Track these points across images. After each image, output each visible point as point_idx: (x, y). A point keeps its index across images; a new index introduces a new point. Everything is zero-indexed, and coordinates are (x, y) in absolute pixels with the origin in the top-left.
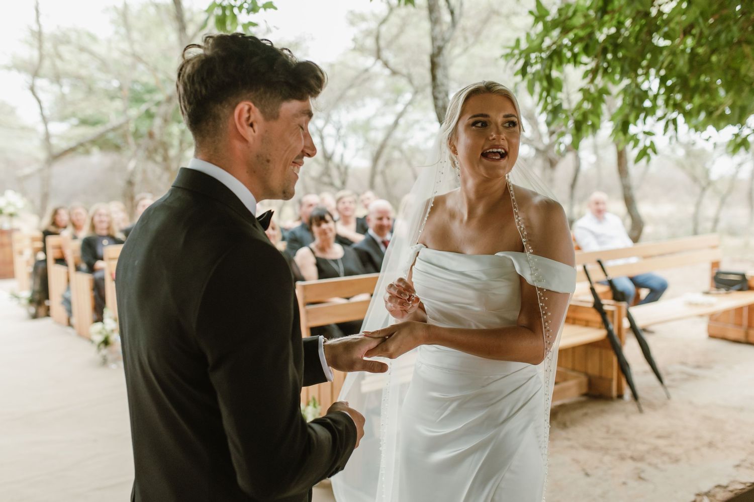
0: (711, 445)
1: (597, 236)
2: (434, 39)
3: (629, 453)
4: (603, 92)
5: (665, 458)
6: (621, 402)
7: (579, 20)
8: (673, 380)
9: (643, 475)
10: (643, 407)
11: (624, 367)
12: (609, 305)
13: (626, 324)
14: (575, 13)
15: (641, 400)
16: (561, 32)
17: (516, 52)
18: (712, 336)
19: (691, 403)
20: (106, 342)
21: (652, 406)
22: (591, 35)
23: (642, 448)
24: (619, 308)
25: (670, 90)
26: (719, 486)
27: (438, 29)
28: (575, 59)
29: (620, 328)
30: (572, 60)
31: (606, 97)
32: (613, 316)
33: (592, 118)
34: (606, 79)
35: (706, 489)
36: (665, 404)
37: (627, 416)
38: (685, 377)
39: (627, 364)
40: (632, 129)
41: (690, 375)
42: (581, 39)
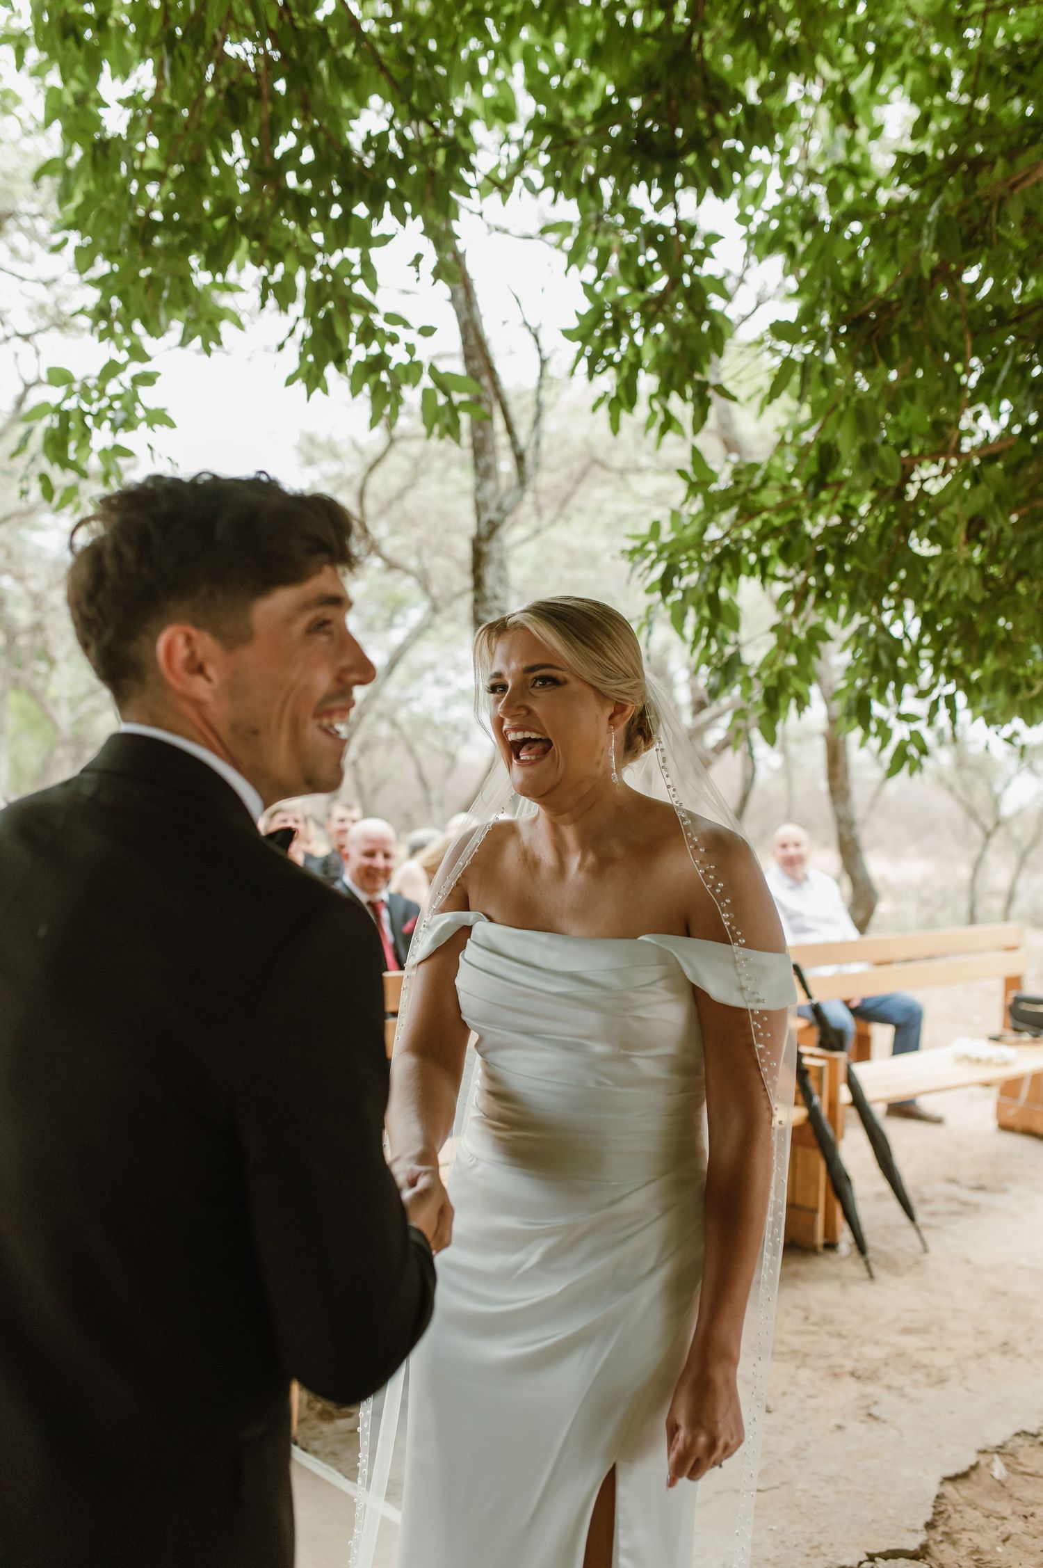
0: (1006, 1348)
2: (480, 507)
3: (849, 1365)
4: (818, 635)
5: (919, 1375)
6: (832, 1256)
7: (771, 497)
8: (933, 1214)
9: (874, 1410)
10: (876, 1270)
11: (839, 1184)
12: (811, 1055)
13: (845, 1095)
14: (765, 482)
15: (870, 1254)
16: (739, 516)
17: (652, 546)
18: (1005, 1127)
19: (967, 1261)
21: (891, 1265)
22: (795, 525)
23: (874, 1353)
24: (833, 1063)
25: (940, 641)
26: (1025, 1434)
28: (763, 569)
29: (833, 1105)
30: (758, 569)
31: (821, 645)
32: (820, 1078)
33: (796, 684)
34: (822, 611)
35: (999, 1442)
36: (917, 1263)
37: (843, 1286)
38: (955, 1207)
39: (848, 1179)
40: (877, 709)
41: (965, 1204)
42: (775, 532)
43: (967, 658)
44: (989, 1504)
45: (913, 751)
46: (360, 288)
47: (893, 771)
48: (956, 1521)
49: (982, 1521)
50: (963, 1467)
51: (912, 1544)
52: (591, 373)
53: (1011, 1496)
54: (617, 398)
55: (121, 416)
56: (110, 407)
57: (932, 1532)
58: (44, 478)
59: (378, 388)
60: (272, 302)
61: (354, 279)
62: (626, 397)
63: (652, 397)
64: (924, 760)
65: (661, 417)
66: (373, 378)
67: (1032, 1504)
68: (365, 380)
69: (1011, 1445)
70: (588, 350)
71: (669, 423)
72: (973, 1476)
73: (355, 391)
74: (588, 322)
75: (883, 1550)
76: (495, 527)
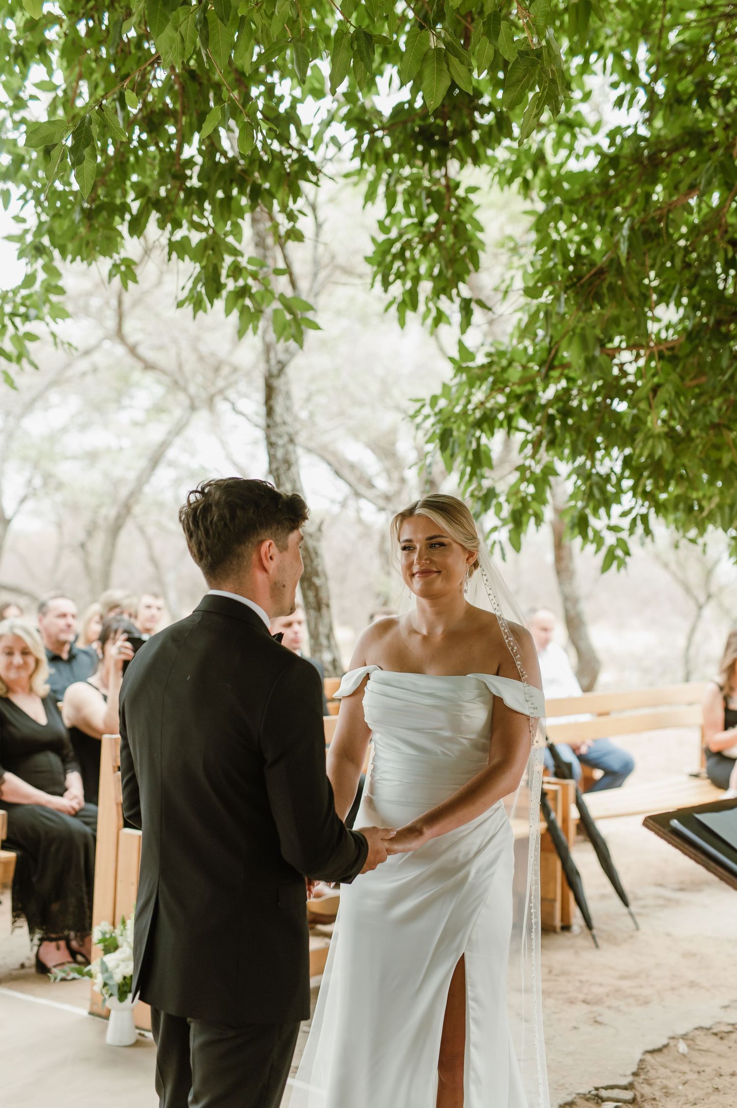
3: (581, 997)
4: (549, 471)
5: (630, 1001)
6: (567, 934)
7: (515, 373)
8: (644, 907)
9: (599, 1019)
10: (599, 941)
11: (571, 878)
12: (549, 783)
13: (574, 814)
14: (510, 363)
15: (595, 932)
16: (493, 386)
19: (668, 935)
21: (612, 940)
22: (533, 394)
23: (598, 991)
24: (565, 788)
25: (637, 474)
26: (701, 1028)
28: (509, 423)
29: (565, 820)
30: (505, 424)
31: (552, 479)
32: (555, 799)
33: (534, 506)
34: (551, 453)
35: (682, 1032)
36: (631, 937)
37: (576, 953)
38: (661, 902)
39: (578, 874)
40: (593, 521)
41: (669, 900)
42: (518, 397)
43: (656, 486)
44: (675, 1066)
45: (619, 553)
46: (230, 239)
47: (605, 568)
48: (652, 1074)
49: (670, 1074)
50: (658, 1045)
51: (624, 1082)
52: (386, 284)
53: (690, 1062)
54: (404, 301)
55: (32, 312)
57: (637, 1078)
59: (244, 310)
60: (174, 255)
61: (226, 234)
62: (410, 300)
63: (428, 299)
64: (628, 559)
65: (434, 313)
66: (240, 302)
67: (704, 1066)
68: (235, 304)
69: (691, 1035)
70: (381, 270)
71: (440, 318)
72: (665, 1051)
73: (228, 312)
74: (384, 248)
75: (605, 1084)
76: (282, 366)
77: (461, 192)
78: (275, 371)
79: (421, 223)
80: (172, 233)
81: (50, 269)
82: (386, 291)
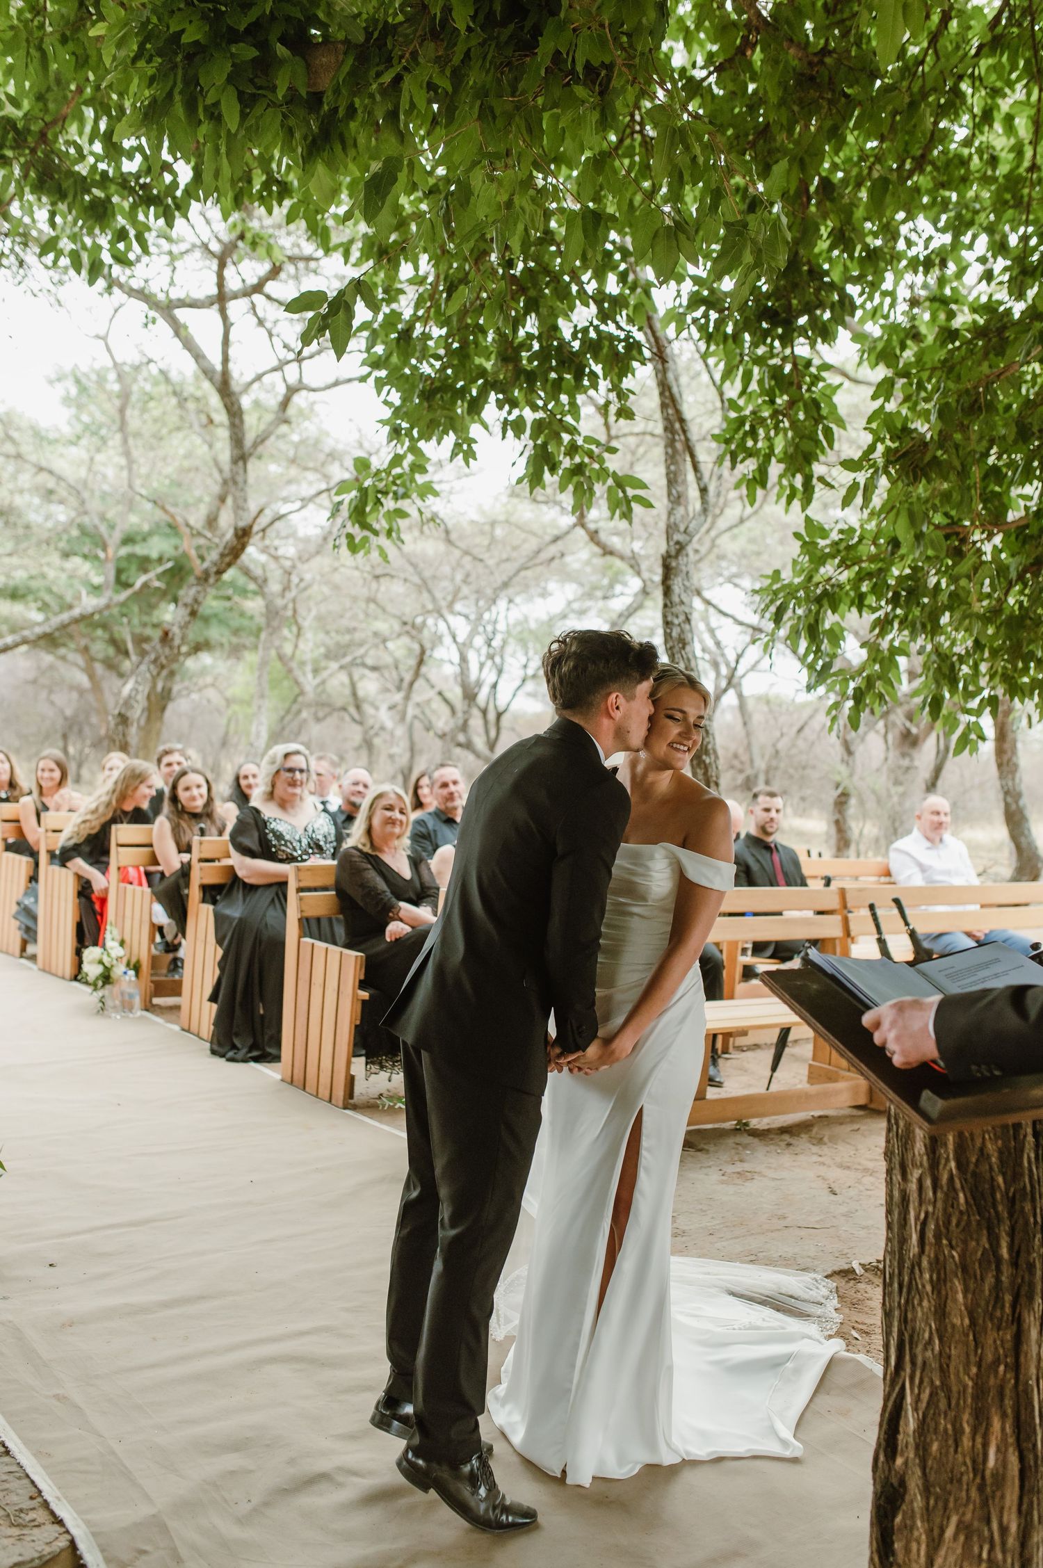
1: (923, 868)
2: (671, 529)
7: (866, 551)
14: (861, 539)
16: (840, 564)
20: (106, 978)
27: (680, 511)
28: (859, 602)
33: (879, 685)
34: (903, 633)
42: (870, 575)
45: (973, 737)
46: (569, 419)
47: (958, 750)
52: (735, 462)
54: (754, 479)
55: (401, 491)
56: (394, 483)
58: (350, 537)
59: (578, 487)
60: (510, 433)
61: (563, 414)
62: (760, 479)
63: (781, 477)
64: (981, 743)
65: (787, 491)
66: (575, 479)
68: (570, 481)
70: (733, 447)
71: (794, 494)
73: (563, 488)
74: (734, 426)
76: (681, 547)
77: (813, 370)
78: (673, 553)
79: (772, 402)
80: (509, 413)
81: (414, 449)
82: (733, 467)
